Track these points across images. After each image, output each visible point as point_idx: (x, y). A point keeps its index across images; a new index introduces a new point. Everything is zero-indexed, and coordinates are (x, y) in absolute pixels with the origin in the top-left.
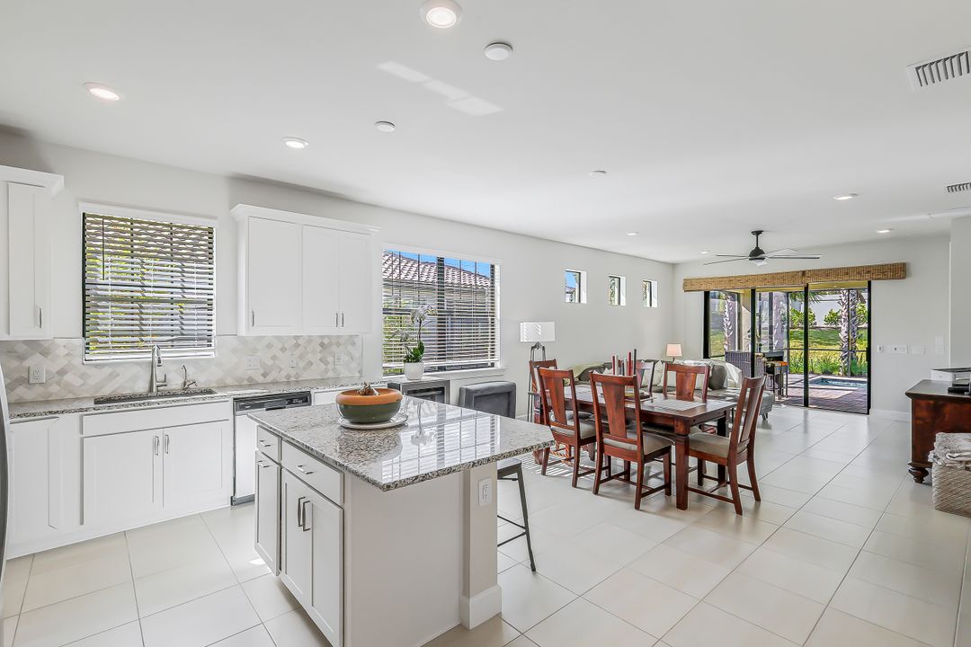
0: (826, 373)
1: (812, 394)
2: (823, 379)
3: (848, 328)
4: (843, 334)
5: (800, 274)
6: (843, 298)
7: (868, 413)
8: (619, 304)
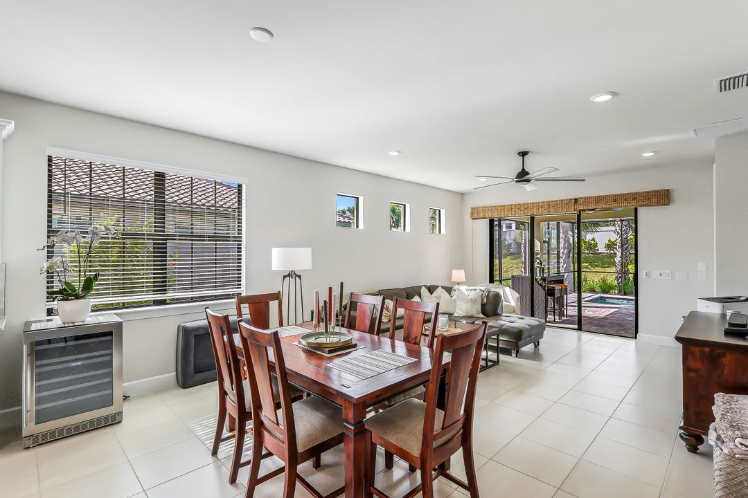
0: (604, 292)
1: (586, 312)
2: (602, 297)
3: (622, 254)
4: (618, 259)
5: (573, 201)
6: (618, 229)
7: (636, 338)
8: (405, 230)
